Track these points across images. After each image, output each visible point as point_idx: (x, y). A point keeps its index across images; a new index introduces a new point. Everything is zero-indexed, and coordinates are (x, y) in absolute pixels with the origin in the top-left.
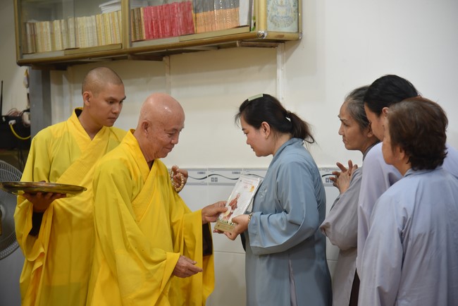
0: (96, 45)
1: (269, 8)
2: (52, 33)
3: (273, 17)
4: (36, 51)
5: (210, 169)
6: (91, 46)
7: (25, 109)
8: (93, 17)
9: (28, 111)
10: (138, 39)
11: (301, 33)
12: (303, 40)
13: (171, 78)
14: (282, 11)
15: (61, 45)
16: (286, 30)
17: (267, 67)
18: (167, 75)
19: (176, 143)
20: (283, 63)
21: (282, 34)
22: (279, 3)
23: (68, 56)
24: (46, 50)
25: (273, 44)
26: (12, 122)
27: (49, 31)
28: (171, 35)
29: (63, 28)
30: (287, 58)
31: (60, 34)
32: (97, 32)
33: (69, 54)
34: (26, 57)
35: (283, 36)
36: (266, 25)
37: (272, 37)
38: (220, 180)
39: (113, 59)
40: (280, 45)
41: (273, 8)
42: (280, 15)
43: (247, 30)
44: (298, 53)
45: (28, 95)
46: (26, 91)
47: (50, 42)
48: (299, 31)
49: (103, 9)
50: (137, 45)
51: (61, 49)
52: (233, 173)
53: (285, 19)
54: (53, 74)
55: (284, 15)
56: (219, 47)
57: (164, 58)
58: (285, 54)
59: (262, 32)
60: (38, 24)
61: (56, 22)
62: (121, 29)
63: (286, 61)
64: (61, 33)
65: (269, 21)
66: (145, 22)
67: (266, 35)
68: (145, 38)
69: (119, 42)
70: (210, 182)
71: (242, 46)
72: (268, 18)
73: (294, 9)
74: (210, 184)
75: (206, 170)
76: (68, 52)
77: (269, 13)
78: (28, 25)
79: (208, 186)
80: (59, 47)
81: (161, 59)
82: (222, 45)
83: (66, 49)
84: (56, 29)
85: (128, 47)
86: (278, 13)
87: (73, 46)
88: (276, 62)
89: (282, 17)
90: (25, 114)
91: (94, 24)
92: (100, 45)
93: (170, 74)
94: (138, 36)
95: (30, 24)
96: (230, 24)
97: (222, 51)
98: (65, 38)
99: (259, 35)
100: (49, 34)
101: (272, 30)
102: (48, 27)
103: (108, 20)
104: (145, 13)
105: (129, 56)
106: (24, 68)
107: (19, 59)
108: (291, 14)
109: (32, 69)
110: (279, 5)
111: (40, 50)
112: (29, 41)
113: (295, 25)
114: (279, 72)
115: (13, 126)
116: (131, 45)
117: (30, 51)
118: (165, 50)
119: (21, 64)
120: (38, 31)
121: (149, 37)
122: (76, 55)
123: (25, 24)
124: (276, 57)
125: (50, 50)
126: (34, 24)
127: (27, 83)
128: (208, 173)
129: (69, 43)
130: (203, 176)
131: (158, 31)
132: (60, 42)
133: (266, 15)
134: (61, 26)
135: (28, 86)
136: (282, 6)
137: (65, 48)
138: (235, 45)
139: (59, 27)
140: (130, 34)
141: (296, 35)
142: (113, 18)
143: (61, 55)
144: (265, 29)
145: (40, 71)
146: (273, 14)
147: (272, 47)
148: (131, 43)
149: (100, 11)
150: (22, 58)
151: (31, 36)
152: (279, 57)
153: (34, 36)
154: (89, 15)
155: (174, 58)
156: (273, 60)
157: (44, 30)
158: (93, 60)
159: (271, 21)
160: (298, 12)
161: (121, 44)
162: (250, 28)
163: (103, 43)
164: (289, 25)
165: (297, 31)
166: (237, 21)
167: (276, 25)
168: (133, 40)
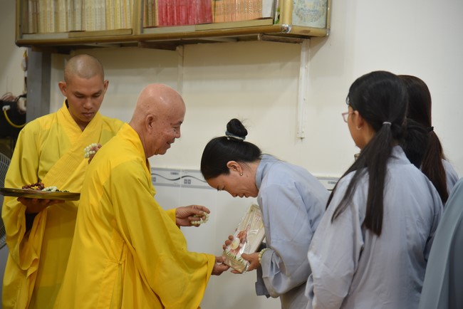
0: (104, 29)
2: (56, 13)
3: (299, 11)
4: (38, 31)
6: (98, 29)
7: (22, 94)
9: (24, 96)
10: (150, 25)
11: (329, 29)
12: (331, 37)
13: (183, 70)
14: (309, 4)
15: (65, 26)
16: (313, 25)
17: (289, 64)
18: (179, 66)
20: (307, 61)
21: (308, 29)
23: (72, 39)
24: (48, 30)
25: (298, 39)
26: (7, 107)
27: (53, 10)
28: (187, 23)
29: (69, 8)
30: (313, 55)
31: (65, 14)
32: (106, 14)
33: (74, 37)
34: (27, 38)
35: (309, 31)
36: (291, 18)
37: (296, 32)
39: (122, 45)
40: (305, 41)
42: (307, 8)
43: (269, 22)
44: (324, 51)
45: (26, 78)
46: (23, 74)
47: (53, 22)
48: (327, 26)
50: (148, 32)
51: (65, 31)
53: (312, 13)
54: (54, 57)
55: (311, 9)
56: (238, 40)
57: (178, 48)
58: (310, 51)
59: (286, 25)
60: (41, 2)
62: (132, 13)
63: (310, 59)
64: (67, 13)
65: (294, 14)
66: (159, 7)
67: (290, 29)
68: (157, 24)
69: (129, 27)
71: (264, 40)
72: (294, 11)
73: (323, 2)
76: (73, 34)
77: (295, 5)
78: (30, 2)
80: (63, 28)
81: (174, 49)
82: (242, 37)
83: (71, 32)
84: (60, 8)
85: (139, 33)
86: (305, 6)
87: (78, 28)
88: (299, 60)
89: (309, 11)
90: (21, 99)
91: (103, 6)
92: (108, 29)
93: (183, 66)
94: (150, 21)
95: (33, 1)
96: (252, 15)
97: (241, 44)
98: (70, 19)
99: (282, 28)
100: (53, 14)
101: (297, 24)
102: (52, 6)
103: (118, 2)
105: (139, 43)
106: (23, 50)
107: (18, 39)
108: (320, 8)
109: (32, 50)
111: (42, 30)
112: (31, 20)
113: (322, 20)
114: (303, 71)
115: (7, 112)
116: (142, 32)
117: (31, 31)
118: (179, 39)
119: (20, 44)
120: (41, 9)
121: (162, 24)
122: (81, 39)
123: (28, 1)
124: (299, 54)
125: (53, 31)
127: (25, 66)
129: (74, 25)
131: (173, 17)
132: (65, 23)
133: (292, 7)
134: (66, 5)
135: (26, 69)
137: (70, 30)
138: (255, 39)
139: (64, 6)
140: (142, 19)
141: (323, 32)
143: (65, 37)
144: (289, 23)
145: (40, 54)
146: (300, 6)
147: (296, 42)
148: (143, 28)
150: (21, 37)
151: (33, 14)
152: (304, 54)
153: (36, 14)
155: (189, 48)
156: (297, 57)
157: (48, 9)
158: (99, 44)
159: (297, 15)
160: (327, 6)
161: (132, 30)
162: (274, 21)
163: (112, 28)
164: (316, 20)
165: (324, 26)
166: (260, 12)
167: (302, 19)
168: (145, 26)
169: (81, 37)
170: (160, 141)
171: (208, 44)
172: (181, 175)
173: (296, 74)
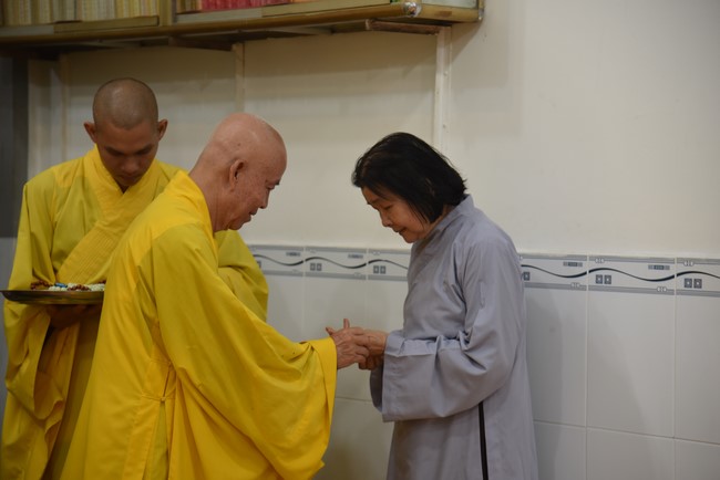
0: (112, 17)
4: (4, 22)
5: (309, 248)
6: (103, 18)
10: (188, 9)
11: (483, 10)
12: (485, 23)
13: (245, 83)
15: (48, 14)
16: (456, 2)
17: (418, 69)
18: (238, 77)
20: (447, 63)
21: (447, 9)
23: (61, 35)
24: (21, 21)
25: (431, 28)
28: (248, 4)
30: (456, 53)
33: (63, 32)
35: (449, 14)
37: (430, 14)
38: (327, 268)
39: (142, 44)
40: (444, 31)
44: (475, 46)
47: (29, 8)
48: (479, 5)
50: (185, 21)
51: (48, 21)
52: (350, 256)
54: (33, 66)
56: (333, 31)
57: (234, 47)
58: (452, 46)
59: (411, 4)
63: (453, 59)
67: (418, 10)
68: (200, 7)
69: (153, 13)
70: (308, 270)
71: (376, 29)
74: (308, 275)
75: (301, 249)
76: (61, 27)
79: (304, 278)
80: (45, 17)
81: (228, 48)
82: (339, 26)
83: (58, 23)
85: (170, 23)
87: (70, 17)
88: (434, 62)
92: (119, 17)
93: (244, 76)
97: (338, 37)
99: (406, 9)
105: (171, 39)
111: (11, 21)
114: (440, 79)
116: (175, 20)
118: (236, 31)
121: (209, 6)
122: (76, 34)
124: (435, 52)
125: (29, 21)
128: (305, 255)
129: (63, 11)
130: (296, 259)
137: (56, 19)
138: (361, 28)
141: (473, 14)
143: (48, 31)
145: (10, 61)
147: (428, 33)
148: (175, 15)
152: (441, 52)
155: (253, 47)
156: (430, 56)
158: (105, 43)
161: (158, 17)
163: (126, 15)
165: (474, 5)
168: (179, 10)
169: (75, 31)
171: (283, 39)
173: (430, 85)
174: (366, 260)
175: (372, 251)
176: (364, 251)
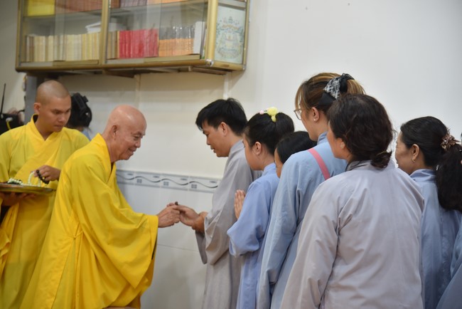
0: (80, 59)
1: (218, 41)
2: (47, 47)
3: (220, 49)
4: (33, 60)
5: (164, 175)
6: (75, 60)
7: (22, 109)
8: (80, 36)
9: (23, 111)
10: (113, 57)
11: (245, 65)
12: (246, 71)
13: (139, 94)
14: (229, 45)
16: (232, 61)
18: (137, 91)
19: (139, 147)
20: (229, 89)
21: (227, 64)
22: (227, 38)
23: (56, 67)
24: (40, 60)
25: (222, 72)
26: (9, 119)
27: (44, 45)
28: (140, 56)
29: (56, 43)
30: (233, 85)
31: (52, 47)
32: (82, 49)
34: (24, 65)
35: (228, 66)
36: (213, 55)
37: (218, 65)
38: (171, 184)
39: (96, 73)
40: (228, 74)
41: (221, 42)
42: (227, 48)
43: (198, 57)
44: (242, 82)
45: (25, 97)
46: (24, 94)
47: (44, 54)
48: (244, 62)
49: (89, 29)
50: (111, 63)
51: (52, 60)
52: (181, 179)
53: (231, 52)
55: (231, 48)
56: (179, 71)
57: (135, 76)
58: (231, 81)
59: (209, 60)
60: (36, 38)
61: (51, 37)
63: (232, 87)
64: (54, 47)
65: (216, 52)
67: (213, 63)
68: (118, 56)
69: (97, 57)
70: (163, 185)
71: (193, 71)
72: (216, 49)
73: (241, 44)
74: (162, 187)
75: (160, 174)
76: (56, 63)
77: (218, 45)
78: (28, 39)
79: (160, 189)
80: (51, 58)
81: (132, 77)
82: (180, 68)
83: (56, 61)
84: (50, 43)
85: (103, 63)
86: (225, 46)
87: (61, 59)
88: (223, 88)
89: (229, 50)
90: (22, 113)
91: (80, 42)
92: (83, 59)
93: (139, 90)
94: (113, 54)
95: (30, 37)
96: (187, 52)
97: (181, 74)
98: (56, 51)
99: (207, 63)
100: (44, 47)
101: (218, 60)
102: (44, 41)
103: (91, 39)
104: (121, 35)
105: (104, 71)
106: (23, 75)
107: (17, 66)
108: (238, 48)
109: (27, 75)
110: (226, 39)
111: (36, 60)
112: (28, 52)
113: (240, 57)
116: (106, 62)
117: (28, 60)
118: (132, 69)
119: (19, 70)
120: (36, 44)
121: (123, 56)
122: (62, 67)
123: (26, 37)
125: (44, 60)
126: (33, 38)
127: (24, 87)
128: (162, 178)
129: (58, 56)
130: (158, 180)
131: (129, 52)
132: (52, 54)
133: (215, 46)
134: (54, 41)
135: (25, 90)
136: (229, 40)
137: (56, 59)
138: (187, 71)
139: (52, 42)
140: (106, 53)
141: (240, 67)
142: (95, 38)
143: (50, 65)
144: (213, 58)
145: (35, 78)
146: (221, 46)
147: (220, 74)
148: (107, 60)
149: (85, 31)
150: (20, 65)
151: (30, 47)
152: (227, 84)
153: (32, 47)
154: (77, 34)
155: (144, 76)
156: (221, 86)
157: (41, 44)
159: (219, 52)
160: (244, 47)
161: (98, 61)
162: (201, 56)
163: (86, 59)
164: (235, 57)
165: (241, 62)
166: (192, 49)
167: (222, 55)
168: (109, 57)
169: (62, 66)
170: (122, 146)
171: (157, 74)
172: (135, 175)
174: (188, 181)
175: (191, 177)
176: (188, 177)
